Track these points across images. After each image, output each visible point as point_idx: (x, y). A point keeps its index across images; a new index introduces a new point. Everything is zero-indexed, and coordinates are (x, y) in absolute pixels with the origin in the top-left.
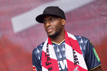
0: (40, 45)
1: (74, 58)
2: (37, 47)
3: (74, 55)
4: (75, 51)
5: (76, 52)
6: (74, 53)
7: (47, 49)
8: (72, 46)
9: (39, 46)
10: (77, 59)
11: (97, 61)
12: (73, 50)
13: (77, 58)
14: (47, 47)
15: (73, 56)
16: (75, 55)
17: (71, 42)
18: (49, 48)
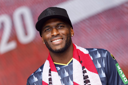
0: (38, 69)
1: (85, 80)
2: (33, 74)
3: (84, 75)
4: (85, 69)
5: (87, 71)
6: (84, 72)
7: (50, 79)
8: (81, 62)
9: (37, 72)
10: (89, 81)
11: (122, 83)
12: (83, 68)
13: (88, 79)
14: (50, 75)
15: (83, 77)
16: (86, 74)
17: (80, 56)
18: (52, 77)
